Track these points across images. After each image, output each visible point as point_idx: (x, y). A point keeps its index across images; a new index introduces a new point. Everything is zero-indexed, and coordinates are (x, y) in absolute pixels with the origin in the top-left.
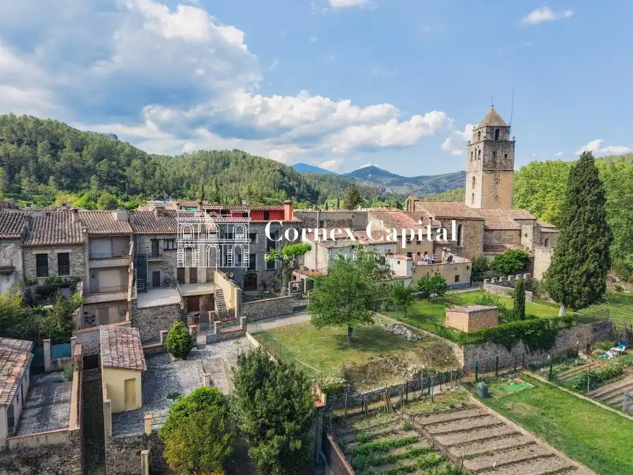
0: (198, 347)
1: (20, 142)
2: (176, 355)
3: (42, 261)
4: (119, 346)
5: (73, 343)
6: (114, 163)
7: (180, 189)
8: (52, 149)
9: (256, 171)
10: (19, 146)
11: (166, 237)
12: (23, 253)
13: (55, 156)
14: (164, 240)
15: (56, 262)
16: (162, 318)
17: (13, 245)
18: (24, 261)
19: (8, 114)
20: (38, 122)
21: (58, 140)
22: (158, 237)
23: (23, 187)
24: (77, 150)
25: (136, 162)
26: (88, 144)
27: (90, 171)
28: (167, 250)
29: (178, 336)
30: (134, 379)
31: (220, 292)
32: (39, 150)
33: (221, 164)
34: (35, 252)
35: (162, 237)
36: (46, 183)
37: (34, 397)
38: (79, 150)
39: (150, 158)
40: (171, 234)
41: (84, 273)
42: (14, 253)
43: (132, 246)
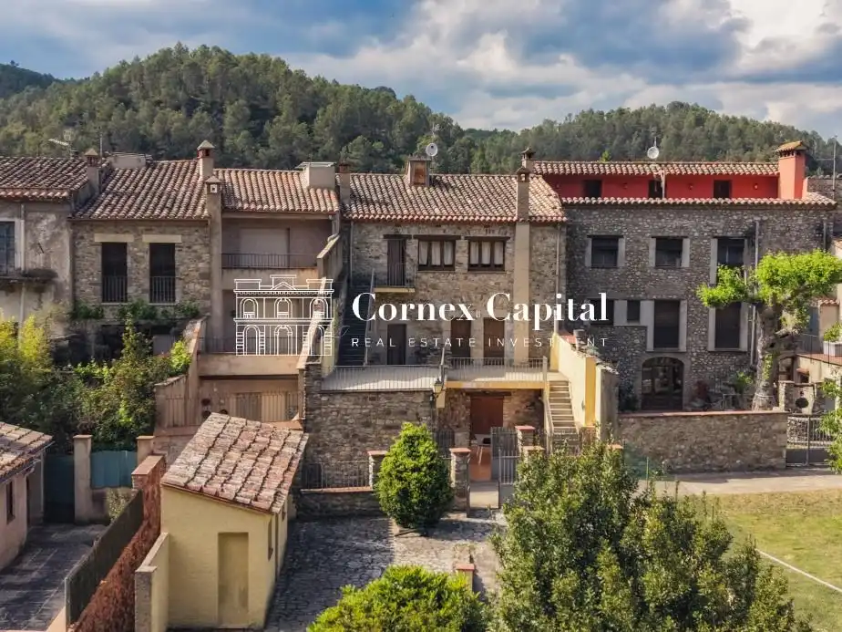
3: (114, 258)
11: (427, 231)
12: (74, 238)
14: (421, 238)
15: (145, 265)
18: (74, 257)
22: (403, 231)
28: (426, 267)
35: (414, 231)
40: (437, 224)
41: (208, 297)
42: (55, 237)
43: (331, 243)
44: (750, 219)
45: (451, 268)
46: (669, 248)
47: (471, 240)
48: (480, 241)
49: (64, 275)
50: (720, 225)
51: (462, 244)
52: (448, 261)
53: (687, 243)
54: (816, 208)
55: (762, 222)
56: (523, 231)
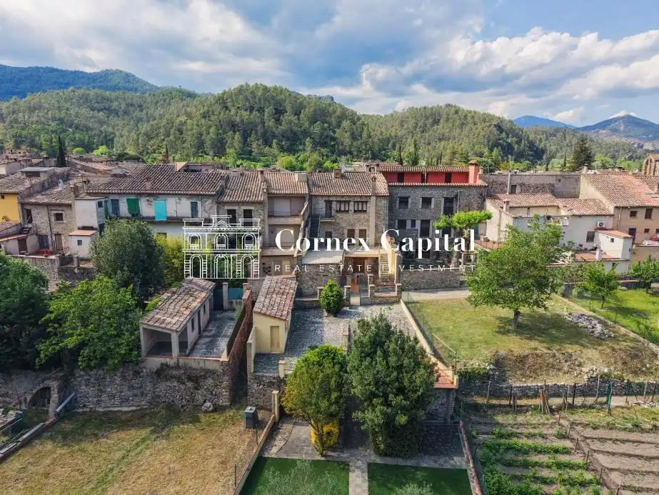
0: (351, 306)
1: (252, 109)
2: (328, 311)
4: (274, 296)
5: (245, 288)
6: (326, 125)
7: (385, 150)
8: (276, 114)
9: (468, 128)
10: (251, 112)
11: (339, 199)
13: (278, 121)
14: (337, 201)
16: (323, 276)
17: (210, 201)
19: (244, 84)
20: (266, 89)
21: (281, 105)
22: (331, 199)
23: (253, 150)
24: (296, 114)
25: (346, 124)
26: (305, 107)
27: (306, 133)
28: (339, 211)
29: (330, 294)
30: (278, 327)
31: (384, 257)
32: (266, 114)
33: (430, 121)
34: (226, 208)
35: (335, 199)
36: (270, 146)
37: (210, 328)
38: (297, 114)
39: (359, 119)
40: (343, 196)
43: (306, 206)
44: (457, 191)
45: (348, 212)
46: (427, 201)
47: (355, 202)
48: (358, 202)
50: (446, 193)
51: (352, 203)
52: (347, 209)
53: (433, 200)
54: (480, 187)
55: (461, 192)
56: (373, 199)
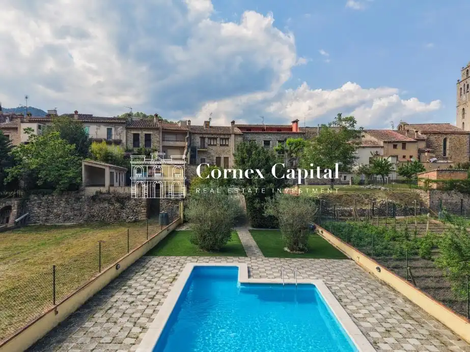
3: (136, 137)
11: (210, 136)
12: (126, 132)
14: (209, 138)
15: (144, 139)
18: (127, 137)
22: (204, 136)
28: (210, 145)
35: (207, 136)
40: (212, 134)
41: (159, 147)
42: (122, 132)
44: (286, 136)
45: (216, 145)
46: (267, 143)
47: (221, 139)
48: (223, 138)
49: (124, 141)
50: (278, 138)
51: (218, 139)
52: (215, 144)
53: (271, 142)
54: (301, 133)
55: (288, 137)
56: (233, 136)
